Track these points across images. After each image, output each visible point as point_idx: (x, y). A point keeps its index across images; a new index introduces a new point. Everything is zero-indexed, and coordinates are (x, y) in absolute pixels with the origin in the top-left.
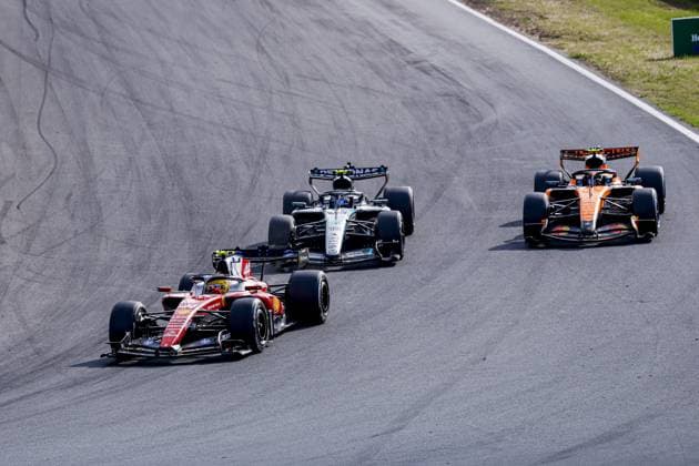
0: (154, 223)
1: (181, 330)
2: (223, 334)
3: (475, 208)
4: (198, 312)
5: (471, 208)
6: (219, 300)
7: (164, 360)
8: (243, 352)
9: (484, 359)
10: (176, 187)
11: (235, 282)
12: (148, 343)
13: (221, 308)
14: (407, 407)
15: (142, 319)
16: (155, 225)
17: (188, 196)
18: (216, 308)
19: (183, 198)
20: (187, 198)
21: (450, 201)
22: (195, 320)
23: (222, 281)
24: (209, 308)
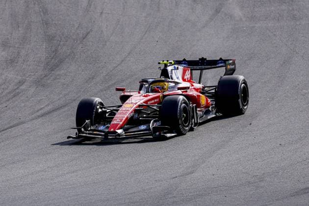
0: (21, 30)
1: (124, 119)
2: (155, 121)
3: (244, 19)
4: (139, 106)
5: (241, 19)
6: (158, 97)
7: (110, 141)
8: (168, 135)
9: (251, 124)
10: (36, 6)
11: (173, 84)
12: (102, 128)
13: (159, 103)
14: (197, 158)
15: (100, 110)
16: (21, 32)
17: (45, 12)
18: (155, 103)
19: (42, 14)
20: (44, 14)
21: (226, 14)
22: (136, 111)
23: (162, 84)
24: (149, 103)
